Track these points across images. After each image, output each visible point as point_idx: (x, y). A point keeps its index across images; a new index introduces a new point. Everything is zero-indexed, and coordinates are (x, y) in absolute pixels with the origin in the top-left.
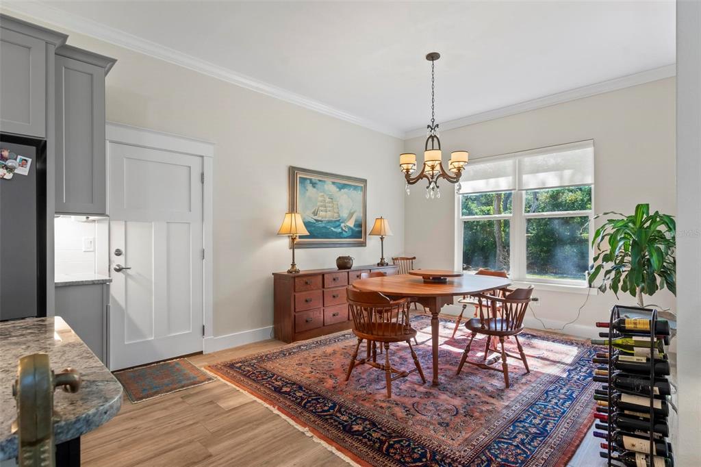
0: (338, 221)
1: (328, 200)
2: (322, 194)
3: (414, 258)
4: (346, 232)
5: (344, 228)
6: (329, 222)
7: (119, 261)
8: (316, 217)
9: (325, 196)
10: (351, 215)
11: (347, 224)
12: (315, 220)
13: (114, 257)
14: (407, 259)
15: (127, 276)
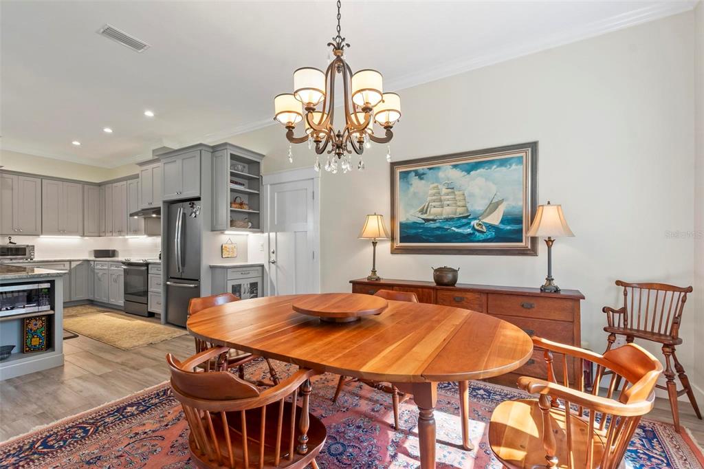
0: (466, 217)
1: (444, 191)
2: (435, 185)
3: (690, 290)
4: (482, 232)
5: (477, 227)
6: (447, 220)
7: (273, 258)
8: (425, 216)
9: (440, 187)
10: (493, 207)
11: (484, 221)
12: (423, 219)
13: (271, 254)
14: (674, 289)
15: (277, 266)
